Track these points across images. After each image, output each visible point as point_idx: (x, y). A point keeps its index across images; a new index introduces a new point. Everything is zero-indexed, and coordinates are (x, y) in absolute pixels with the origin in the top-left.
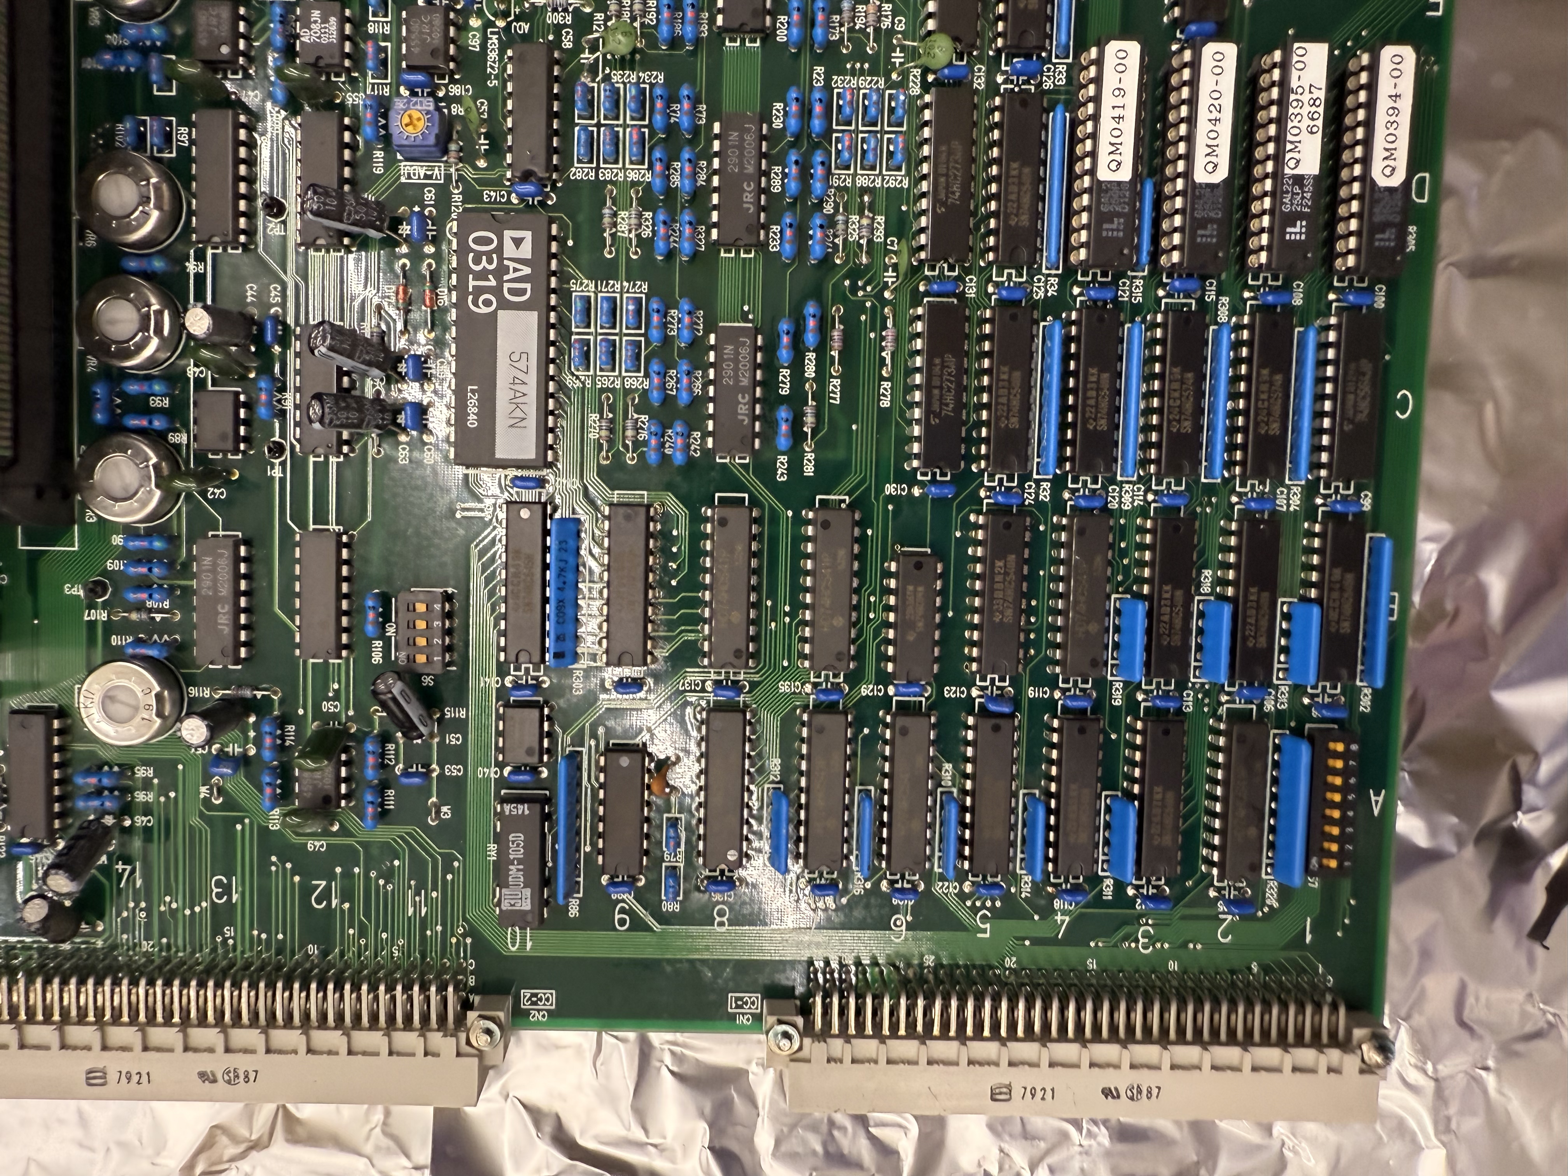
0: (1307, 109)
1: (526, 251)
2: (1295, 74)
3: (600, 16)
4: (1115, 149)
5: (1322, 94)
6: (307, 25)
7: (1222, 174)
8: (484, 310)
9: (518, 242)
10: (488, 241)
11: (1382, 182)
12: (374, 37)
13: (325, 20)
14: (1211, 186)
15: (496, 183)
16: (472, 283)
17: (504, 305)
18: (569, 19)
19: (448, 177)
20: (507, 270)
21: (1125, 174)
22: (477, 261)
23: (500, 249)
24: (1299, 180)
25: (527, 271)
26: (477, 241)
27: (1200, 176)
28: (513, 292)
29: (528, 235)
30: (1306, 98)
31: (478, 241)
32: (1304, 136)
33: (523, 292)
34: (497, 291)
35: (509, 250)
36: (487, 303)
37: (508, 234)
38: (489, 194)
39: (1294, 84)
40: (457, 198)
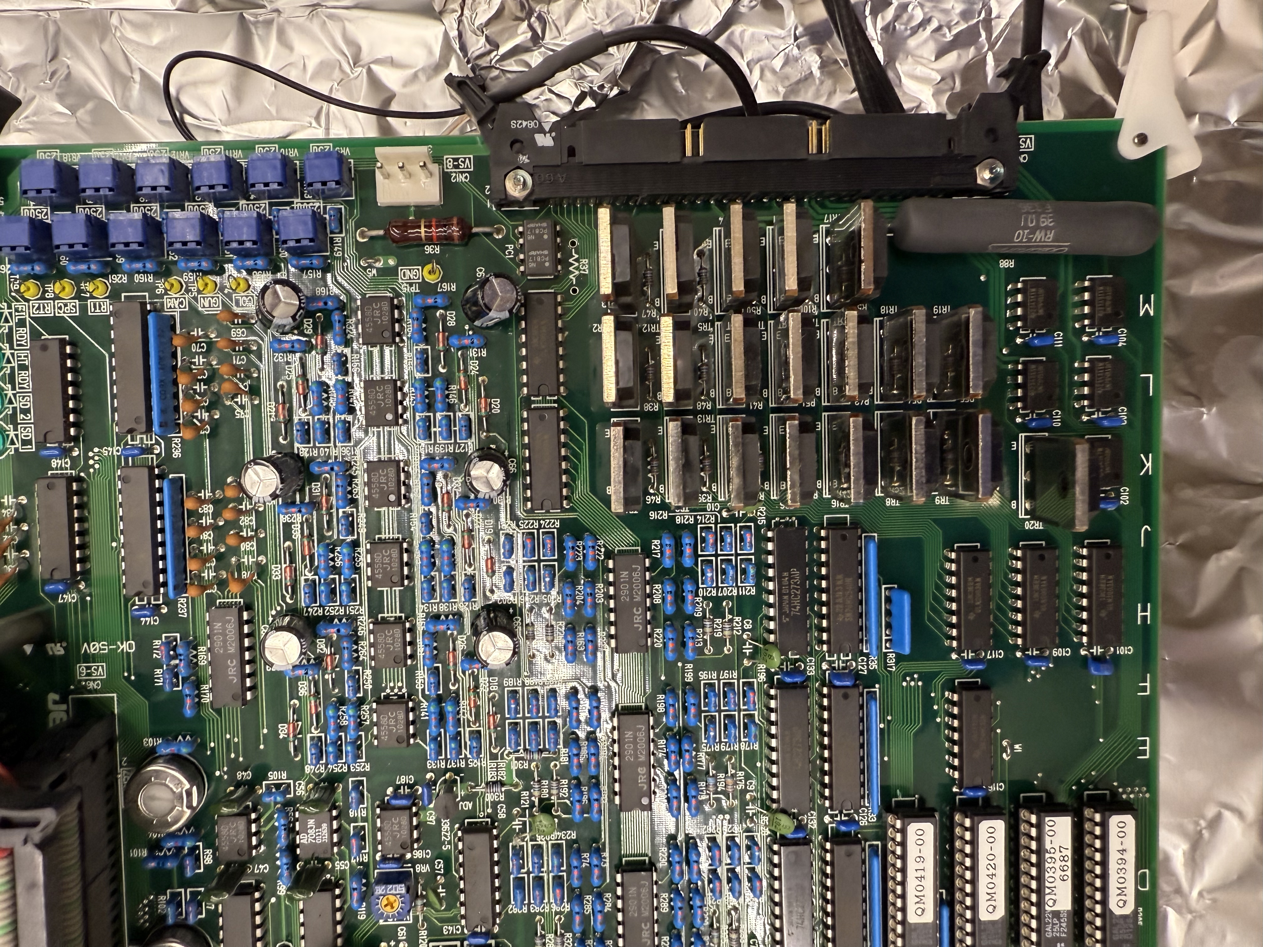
0: (1058, 864)
2: (1047, 839)
3: (525, 794)
4: (920, 899)
5: (1069, 853)
6: (305, 830)
7: (1000, 913)
11: (1117, 911)
12: (355, 820)
13: (318, 826)
14: (993, 923)
15: (453, 920)
18: (502, 798)
19: (416, 918)
21: (929, 917)
24: (1056, 914)
27: (984, 916)
30: (1057, 855)
32: (1058, 883)
38: (448, 929)
39: (1048, 846)
40: (423, 933)
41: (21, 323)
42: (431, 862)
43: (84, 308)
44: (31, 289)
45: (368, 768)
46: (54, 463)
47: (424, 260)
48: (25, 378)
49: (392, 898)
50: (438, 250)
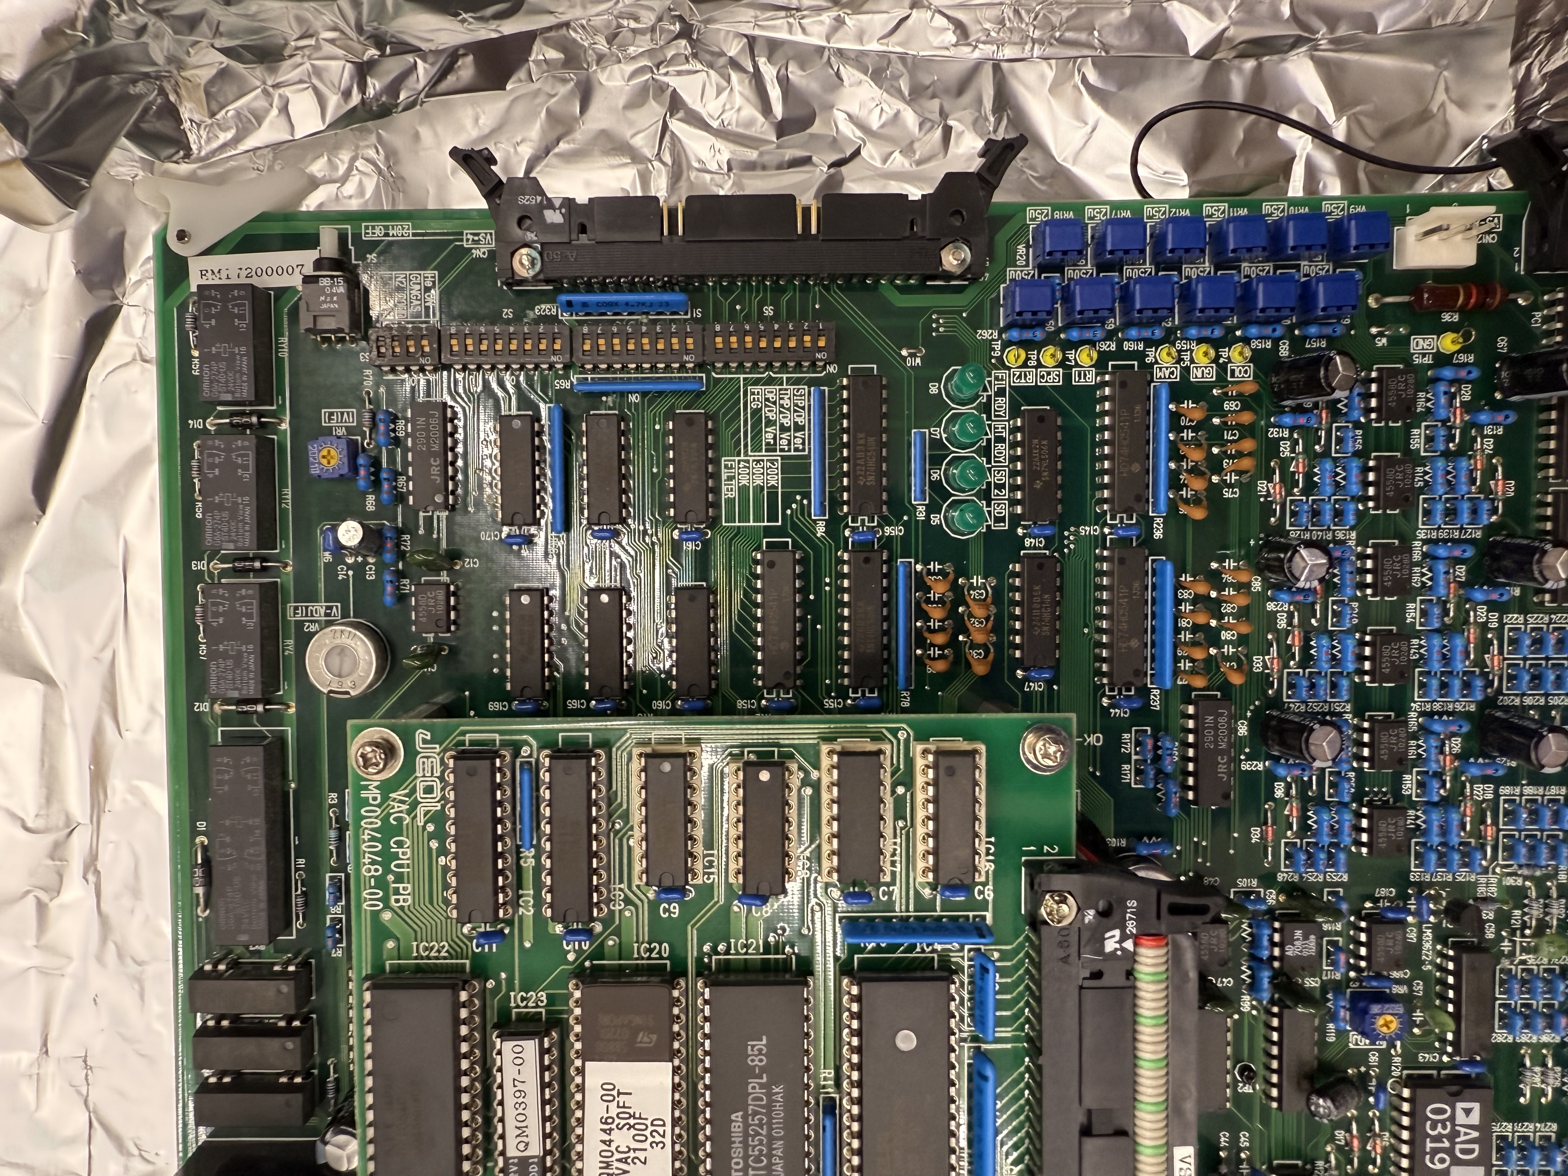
1: (1475, 1118)
3: (1517, 913)
6: (1291, 941)
8: (1439, 1166)
9: (1468, 1112)
10: (1442, 1111)
12: (1329, 933)
13: (1306, 937)
16: (1429, 1145)
17: (1456, 1162)
18: (1491, 917)
20: (1458, 1134)
22: (1434, 1128)
23: (1452, 1118)
25: (1475, 1134)
26: (1434, 1111)
28: (1463, 1151)
29: (1476, 1106)
31: (1436, 1111)
33: (1472, 1151)
34: (1450, 1151)
35: (1461, 1118)
36: (1442, 1161)
37: (1460, 1105)
38: (1424, 1056)
40: (1397, 1060)
41: (1001, 393)
42: (1409, 983)
43: (1068, 377)
44: (1014, 356)
45: (1345, 878)
46: (1028, 542)
47: (1441, 329)
48: (1002, 451)
49: (1389, 1018)
50: (1456, 318)
